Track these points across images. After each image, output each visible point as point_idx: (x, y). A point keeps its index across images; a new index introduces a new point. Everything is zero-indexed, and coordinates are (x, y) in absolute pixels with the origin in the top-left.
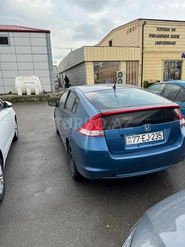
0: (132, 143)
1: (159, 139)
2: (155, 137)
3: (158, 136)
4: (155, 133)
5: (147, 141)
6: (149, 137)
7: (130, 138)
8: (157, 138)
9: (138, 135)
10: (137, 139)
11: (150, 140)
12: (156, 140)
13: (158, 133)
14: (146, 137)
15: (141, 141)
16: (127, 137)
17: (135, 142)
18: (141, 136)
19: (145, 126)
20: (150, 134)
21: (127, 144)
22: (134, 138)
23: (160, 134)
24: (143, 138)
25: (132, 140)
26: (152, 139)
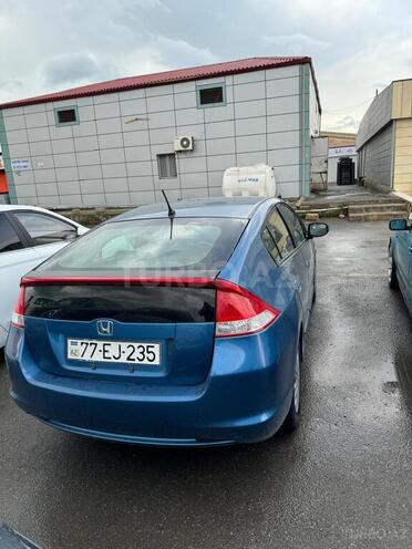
0: (80, 358)
1: (146, 362)
2: (137, 354)
3: (150, 355)
4: (136, 345)
5: (113, 360)
6: (119, 352)
7: (76, 344)
8: (141, 357)
9: (94, 342)
10: (90, 349)
11: (123, 360)
12: (137, 362)
13: (145, 345)
14: (113, 349)
15: (98, 357)
16: (69, 341)
17: (87, 358)
18: (100, 344)
19: (100, 321)
20: (124, 345)
21: (69, 356)
22: (84, 345)
23: (150, 349)
24: (105, 351)
25: (79, 350)
26: (128, 359)
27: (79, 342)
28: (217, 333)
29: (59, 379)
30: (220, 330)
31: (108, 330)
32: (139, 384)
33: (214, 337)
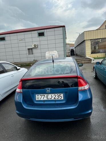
0: (40, 100)
1: (59, 99)
2: (57, 97)
3: (60, 97)
4: (56, 95)
5: (50, 99)
6: (52, 97)
7: (38, 96)
8: (58, 98)
9: (44, 95)
12: (57, 99)
13: (59, 94)
14: (50, 96)
15: (45, 99)
16: (36, 95)
17: (42, 99)
18: (46, 95)
19: (47, 89)
20: (53, 95)
21: (36, 99)
22: (41, 96)
23: (60, 95)
24: (47, 97)
25: (39, 97)
26: (54, 98)
27: (39, 95)
28: (79, 90)
29: (34, 106)
30: (80, 89)
31: (49, 91)
32: (58, 105)
33: (78, 91)
